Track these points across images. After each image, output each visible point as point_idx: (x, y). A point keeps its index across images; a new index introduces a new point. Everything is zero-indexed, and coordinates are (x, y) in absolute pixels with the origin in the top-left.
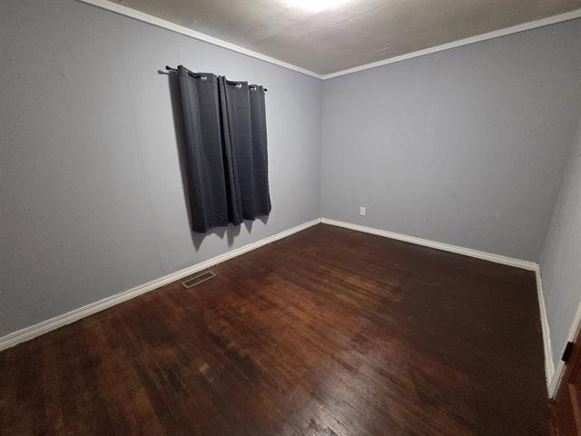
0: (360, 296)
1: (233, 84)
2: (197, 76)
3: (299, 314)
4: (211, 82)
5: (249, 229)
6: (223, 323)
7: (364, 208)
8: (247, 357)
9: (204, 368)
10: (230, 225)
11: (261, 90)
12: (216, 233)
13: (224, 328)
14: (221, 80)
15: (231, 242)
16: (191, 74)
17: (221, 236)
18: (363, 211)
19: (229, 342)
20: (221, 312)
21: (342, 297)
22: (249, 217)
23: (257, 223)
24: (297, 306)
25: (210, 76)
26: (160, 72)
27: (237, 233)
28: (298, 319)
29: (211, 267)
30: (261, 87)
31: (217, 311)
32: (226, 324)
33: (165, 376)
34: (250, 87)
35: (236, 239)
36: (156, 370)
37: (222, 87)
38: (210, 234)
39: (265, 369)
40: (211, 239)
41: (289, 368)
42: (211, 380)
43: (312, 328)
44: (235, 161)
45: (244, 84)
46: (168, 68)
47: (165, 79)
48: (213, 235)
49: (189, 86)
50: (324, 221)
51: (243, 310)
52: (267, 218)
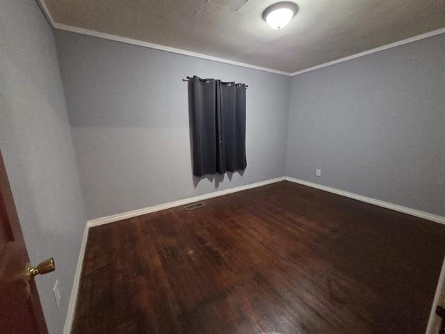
0: (303, 230)
1: (225, 84)
2: (204, 81)
3: (256, 234)
4: (212, 83)
5: (230, 178)
6: (205, 231)
7: (320, 171)
8: (217, 252)
9: (191, 252)
10: (217, 174)
11: (244, 87)
12: (208, 178)
13: (205, 234)
14: (218, 82)
15: (217, 186)
16: (201, 80)
17: (211, 181)
18: (319, 172)
19: (207, 242)
20: (205, 226)
21: (289, 229)
22: (230, 170)
23: (236, 175)
24: (255, 230)
25: (211, 80)
26: (184, 80)
27: (222, 181)
28: (253, 237)
29: (203, 200)
30: (244, 85)
31: (203, 225)
32: (207, 232)
33: (170, 253)
34: (236, 85)
35: (220, 184)
36: (165, 248)
37: (218, 86)
38: (204, 178)
39: (227, 260)
40: (205, 181)
41: (242, 262)
42: (194, 259)
43: (262, 243)
44: (223, 132)
45: (233, 83)
46: (188, 78)
47: (186, 83)
48: (206, 179)
49: (199, 86)
50: (288, 179)
51: (219, 227)
52: (243, 172)
